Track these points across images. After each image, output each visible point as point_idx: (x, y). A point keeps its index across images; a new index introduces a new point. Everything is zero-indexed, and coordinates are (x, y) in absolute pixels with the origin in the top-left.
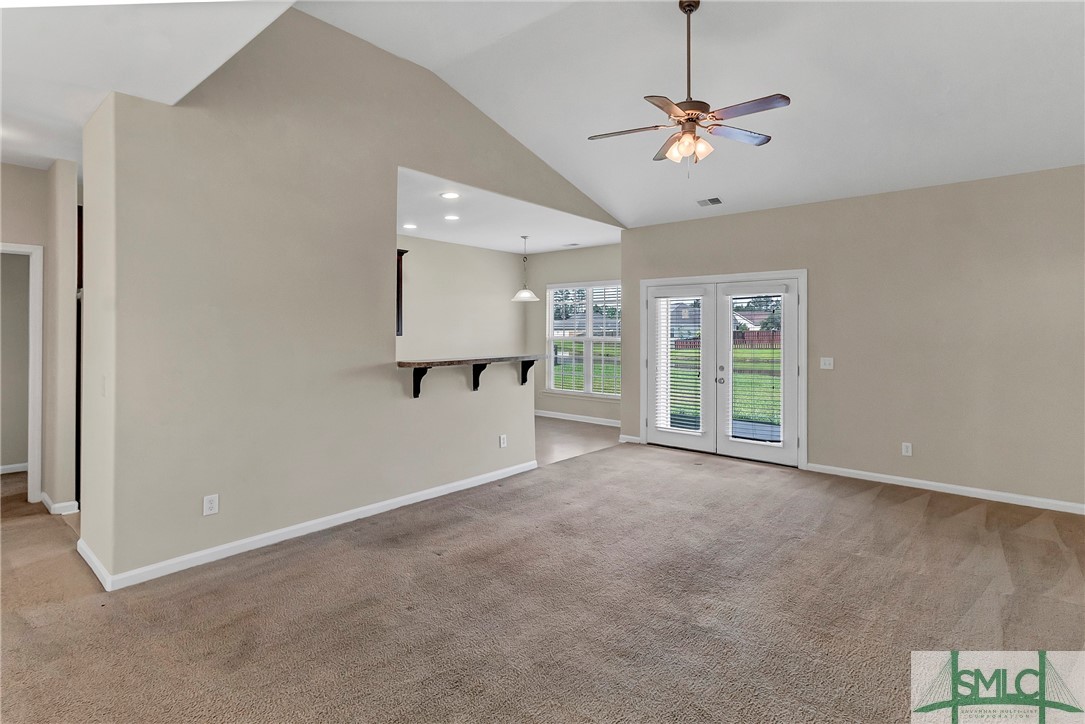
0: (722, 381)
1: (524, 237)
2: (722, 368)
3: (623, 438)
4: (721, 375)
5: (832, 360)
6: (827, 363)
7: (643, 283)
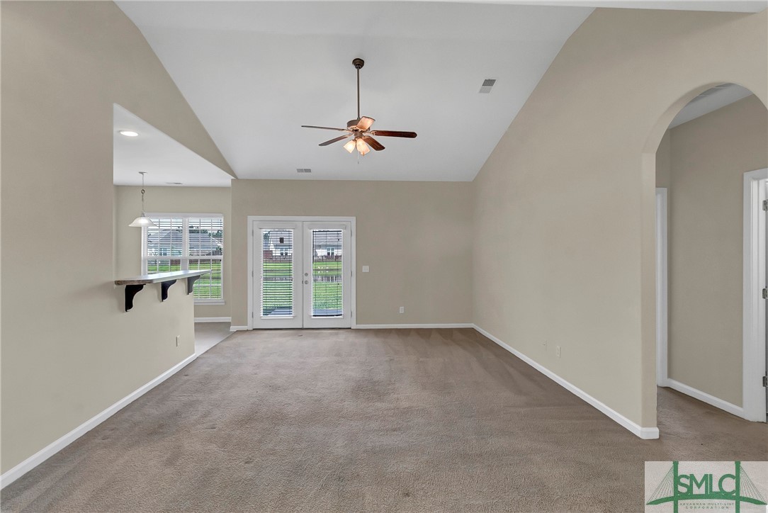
0: (306, 282)
1: (142, 173)
2: (306, 274)
3: (233, 328)
4: (306, 278)
5: (368, 267)
6: (366, 269)
7: (250, 218)
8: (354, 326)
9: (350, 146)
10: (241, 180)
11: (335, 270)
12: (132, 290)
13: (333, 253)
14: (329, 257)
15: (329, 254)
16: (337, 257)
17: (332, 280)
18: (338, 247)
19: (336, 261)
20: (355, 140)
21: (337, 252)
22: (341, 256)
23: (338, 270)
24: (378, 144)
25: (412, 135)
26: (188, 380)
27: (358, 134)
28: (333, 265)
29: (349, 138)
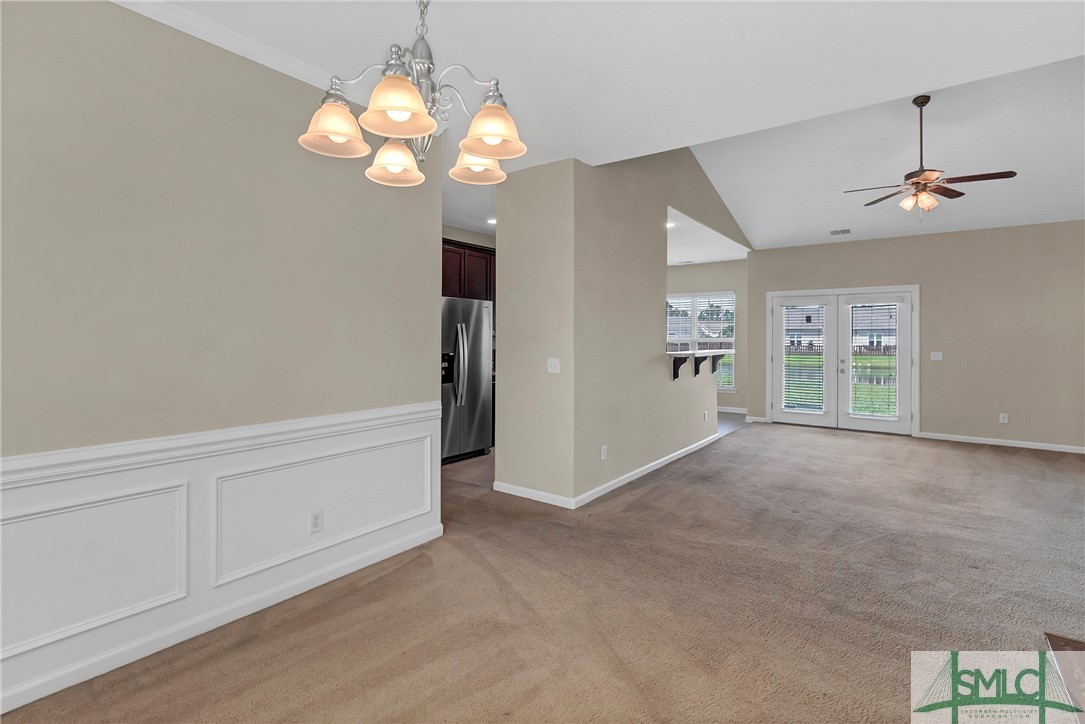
0: (843, 371)
2: (843, 361)
3: (749, 419)
4: (841, 366)
5: (941, 354)
6: (936, 356)
7: (770, 295)
8: (916, 433)
9: (908, 203)
10: (758, 251)
11: (884, 368)
12: (678, 362)
13: (879, 343)
14: (873, 349)
15: (872, 343)
16: (887, 348)
17: (878, 382)
18: (890, 332)
19: (885, 354)
20: (915, 195)
21: (885, 341)
22: (895, 347)
23: (889, 368)
24: (954, 191)
25: (1010, 174)
26: (716, 454)
27: (921, 188)
28: (881, 361)
29: (908, 192)
